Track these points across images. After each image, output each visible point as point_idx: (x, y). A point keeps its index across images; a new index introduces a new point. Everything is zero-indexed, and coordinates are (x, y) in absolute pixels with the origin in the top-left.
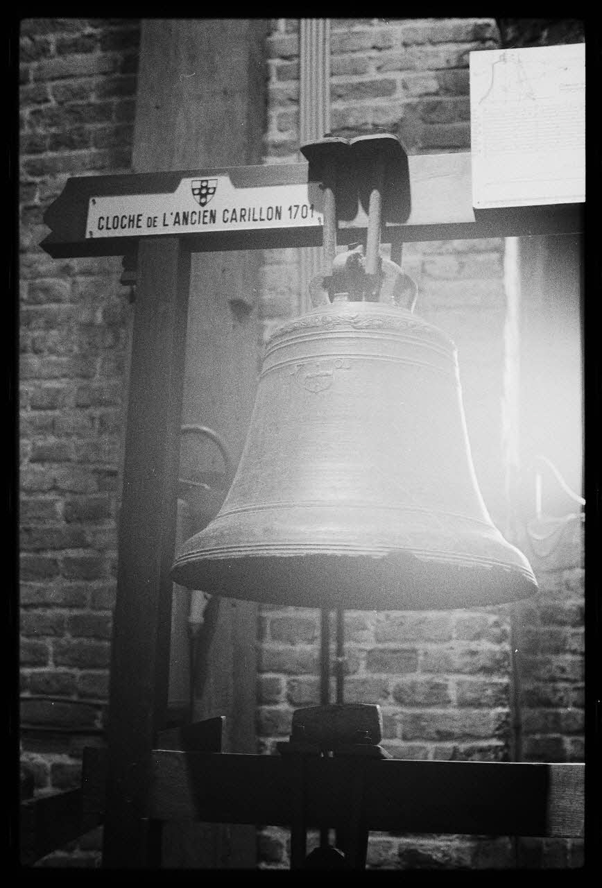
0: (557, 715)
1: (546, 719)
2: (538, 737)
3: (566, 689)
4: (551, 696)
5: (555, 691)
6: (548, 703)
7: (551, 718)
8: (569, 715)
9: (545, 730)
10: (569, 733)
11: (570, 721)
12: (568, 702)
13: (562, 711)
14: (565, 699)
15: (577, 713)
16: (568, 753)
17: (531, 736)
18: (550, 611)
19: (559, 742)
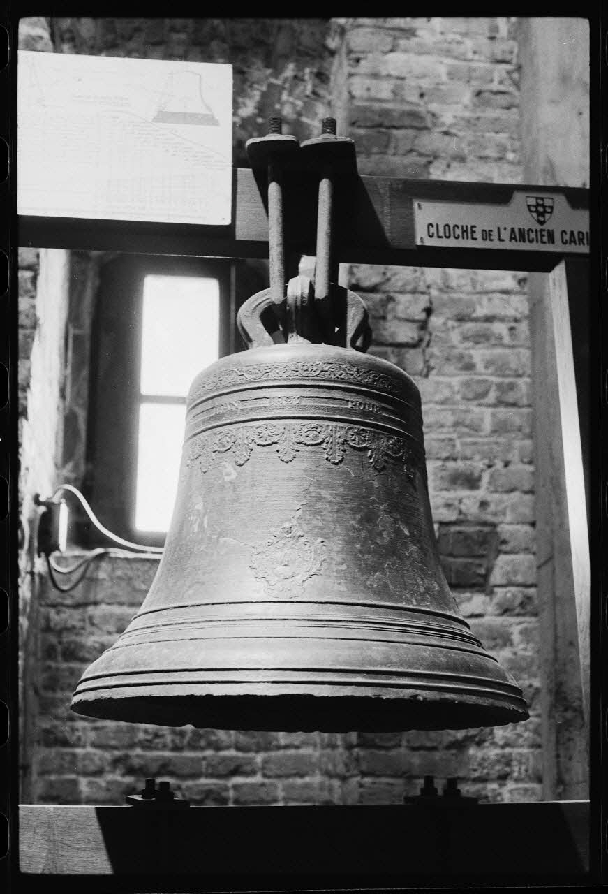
0: (74, 755)
1: (63, 759)
2: (53, 778)
3: (84, 729)
4: (67, 735)
5: (73, 730)
6: (65, 743)
7: (68, 758)
8: (86, 756)
9: (60, 770)
10: (86, 774)
11: (87, 762)
12: (85, 743)
13: (79, 751)
14: (83, 739)
15: (95, 754)
16: (84, 796)
17: (47, 777)
18: (72, 646)
19: (75, 783)
